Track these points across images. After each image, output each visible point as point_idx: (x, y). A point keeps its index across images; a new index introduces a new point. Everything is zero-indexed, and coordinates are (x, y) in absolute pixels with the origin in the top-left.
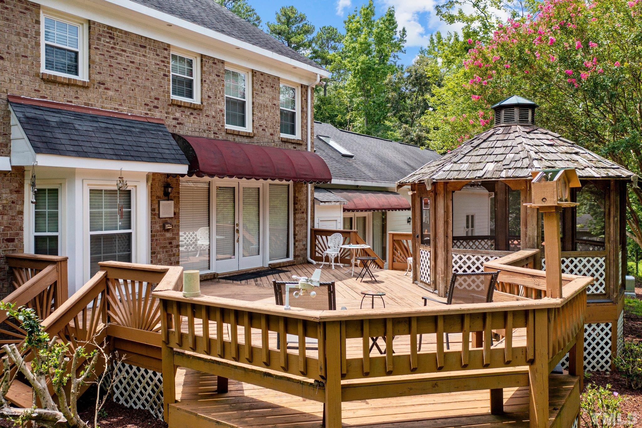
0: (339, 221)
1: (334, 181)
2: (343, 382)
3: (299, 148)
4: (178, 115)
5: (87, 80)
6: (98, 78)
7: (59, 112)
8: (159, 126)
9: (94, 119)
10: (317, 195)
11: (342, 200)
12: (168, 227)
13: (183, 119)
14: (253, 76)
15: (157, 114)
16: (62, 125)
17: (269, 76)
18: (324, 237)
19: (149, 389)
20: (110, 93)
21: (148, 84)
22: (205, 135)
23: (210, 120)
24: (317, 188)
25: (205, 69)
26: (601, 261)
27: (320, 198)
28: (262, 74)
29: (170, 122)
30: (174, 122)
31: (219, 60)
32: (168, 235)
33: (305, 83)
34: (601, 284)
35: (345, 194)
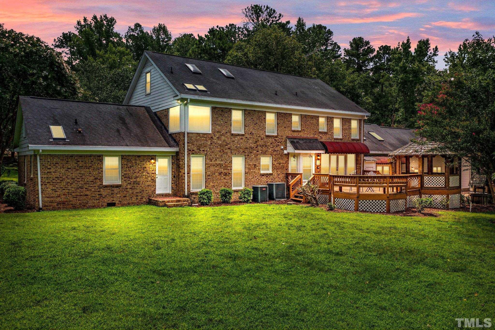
0: (374, 167)
1: (371, 152)
2: (359, 185)
3: (358, 142)
4: (321, 135)
5: (300, 130)
6: (303, 129)
7: (296, 139)
8: (317, 139)
9: (303, 139)
10: (365, 158)
11: (375, 160)
12: (318, 168)
13: (322, 137)
14: (342, 120)
15: (316, 136)
16: (297, 142)
17: (348, 119)
18: (367, 173)
19: (323, 199)
20: (305, 132)
21: (314, 128)
22: (328, 141)
23: (330, 136)
24: (365, 156)
25: (328, 121)
26: (444, 178)
27: (366, 159)
28: (345, 118)
29: (319, 138)
30: (320, 138)
31: (332, 117)
32: (318, 170)
33: (361, 118)
34: (443, 184)
35: (377, 157)
